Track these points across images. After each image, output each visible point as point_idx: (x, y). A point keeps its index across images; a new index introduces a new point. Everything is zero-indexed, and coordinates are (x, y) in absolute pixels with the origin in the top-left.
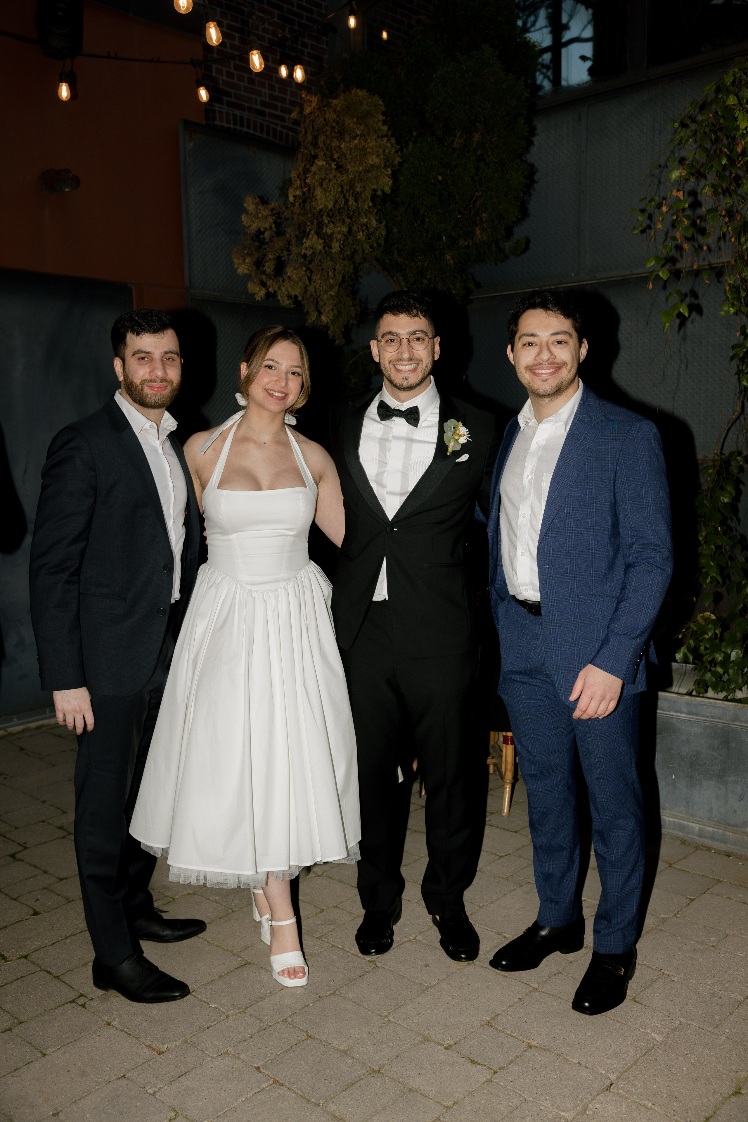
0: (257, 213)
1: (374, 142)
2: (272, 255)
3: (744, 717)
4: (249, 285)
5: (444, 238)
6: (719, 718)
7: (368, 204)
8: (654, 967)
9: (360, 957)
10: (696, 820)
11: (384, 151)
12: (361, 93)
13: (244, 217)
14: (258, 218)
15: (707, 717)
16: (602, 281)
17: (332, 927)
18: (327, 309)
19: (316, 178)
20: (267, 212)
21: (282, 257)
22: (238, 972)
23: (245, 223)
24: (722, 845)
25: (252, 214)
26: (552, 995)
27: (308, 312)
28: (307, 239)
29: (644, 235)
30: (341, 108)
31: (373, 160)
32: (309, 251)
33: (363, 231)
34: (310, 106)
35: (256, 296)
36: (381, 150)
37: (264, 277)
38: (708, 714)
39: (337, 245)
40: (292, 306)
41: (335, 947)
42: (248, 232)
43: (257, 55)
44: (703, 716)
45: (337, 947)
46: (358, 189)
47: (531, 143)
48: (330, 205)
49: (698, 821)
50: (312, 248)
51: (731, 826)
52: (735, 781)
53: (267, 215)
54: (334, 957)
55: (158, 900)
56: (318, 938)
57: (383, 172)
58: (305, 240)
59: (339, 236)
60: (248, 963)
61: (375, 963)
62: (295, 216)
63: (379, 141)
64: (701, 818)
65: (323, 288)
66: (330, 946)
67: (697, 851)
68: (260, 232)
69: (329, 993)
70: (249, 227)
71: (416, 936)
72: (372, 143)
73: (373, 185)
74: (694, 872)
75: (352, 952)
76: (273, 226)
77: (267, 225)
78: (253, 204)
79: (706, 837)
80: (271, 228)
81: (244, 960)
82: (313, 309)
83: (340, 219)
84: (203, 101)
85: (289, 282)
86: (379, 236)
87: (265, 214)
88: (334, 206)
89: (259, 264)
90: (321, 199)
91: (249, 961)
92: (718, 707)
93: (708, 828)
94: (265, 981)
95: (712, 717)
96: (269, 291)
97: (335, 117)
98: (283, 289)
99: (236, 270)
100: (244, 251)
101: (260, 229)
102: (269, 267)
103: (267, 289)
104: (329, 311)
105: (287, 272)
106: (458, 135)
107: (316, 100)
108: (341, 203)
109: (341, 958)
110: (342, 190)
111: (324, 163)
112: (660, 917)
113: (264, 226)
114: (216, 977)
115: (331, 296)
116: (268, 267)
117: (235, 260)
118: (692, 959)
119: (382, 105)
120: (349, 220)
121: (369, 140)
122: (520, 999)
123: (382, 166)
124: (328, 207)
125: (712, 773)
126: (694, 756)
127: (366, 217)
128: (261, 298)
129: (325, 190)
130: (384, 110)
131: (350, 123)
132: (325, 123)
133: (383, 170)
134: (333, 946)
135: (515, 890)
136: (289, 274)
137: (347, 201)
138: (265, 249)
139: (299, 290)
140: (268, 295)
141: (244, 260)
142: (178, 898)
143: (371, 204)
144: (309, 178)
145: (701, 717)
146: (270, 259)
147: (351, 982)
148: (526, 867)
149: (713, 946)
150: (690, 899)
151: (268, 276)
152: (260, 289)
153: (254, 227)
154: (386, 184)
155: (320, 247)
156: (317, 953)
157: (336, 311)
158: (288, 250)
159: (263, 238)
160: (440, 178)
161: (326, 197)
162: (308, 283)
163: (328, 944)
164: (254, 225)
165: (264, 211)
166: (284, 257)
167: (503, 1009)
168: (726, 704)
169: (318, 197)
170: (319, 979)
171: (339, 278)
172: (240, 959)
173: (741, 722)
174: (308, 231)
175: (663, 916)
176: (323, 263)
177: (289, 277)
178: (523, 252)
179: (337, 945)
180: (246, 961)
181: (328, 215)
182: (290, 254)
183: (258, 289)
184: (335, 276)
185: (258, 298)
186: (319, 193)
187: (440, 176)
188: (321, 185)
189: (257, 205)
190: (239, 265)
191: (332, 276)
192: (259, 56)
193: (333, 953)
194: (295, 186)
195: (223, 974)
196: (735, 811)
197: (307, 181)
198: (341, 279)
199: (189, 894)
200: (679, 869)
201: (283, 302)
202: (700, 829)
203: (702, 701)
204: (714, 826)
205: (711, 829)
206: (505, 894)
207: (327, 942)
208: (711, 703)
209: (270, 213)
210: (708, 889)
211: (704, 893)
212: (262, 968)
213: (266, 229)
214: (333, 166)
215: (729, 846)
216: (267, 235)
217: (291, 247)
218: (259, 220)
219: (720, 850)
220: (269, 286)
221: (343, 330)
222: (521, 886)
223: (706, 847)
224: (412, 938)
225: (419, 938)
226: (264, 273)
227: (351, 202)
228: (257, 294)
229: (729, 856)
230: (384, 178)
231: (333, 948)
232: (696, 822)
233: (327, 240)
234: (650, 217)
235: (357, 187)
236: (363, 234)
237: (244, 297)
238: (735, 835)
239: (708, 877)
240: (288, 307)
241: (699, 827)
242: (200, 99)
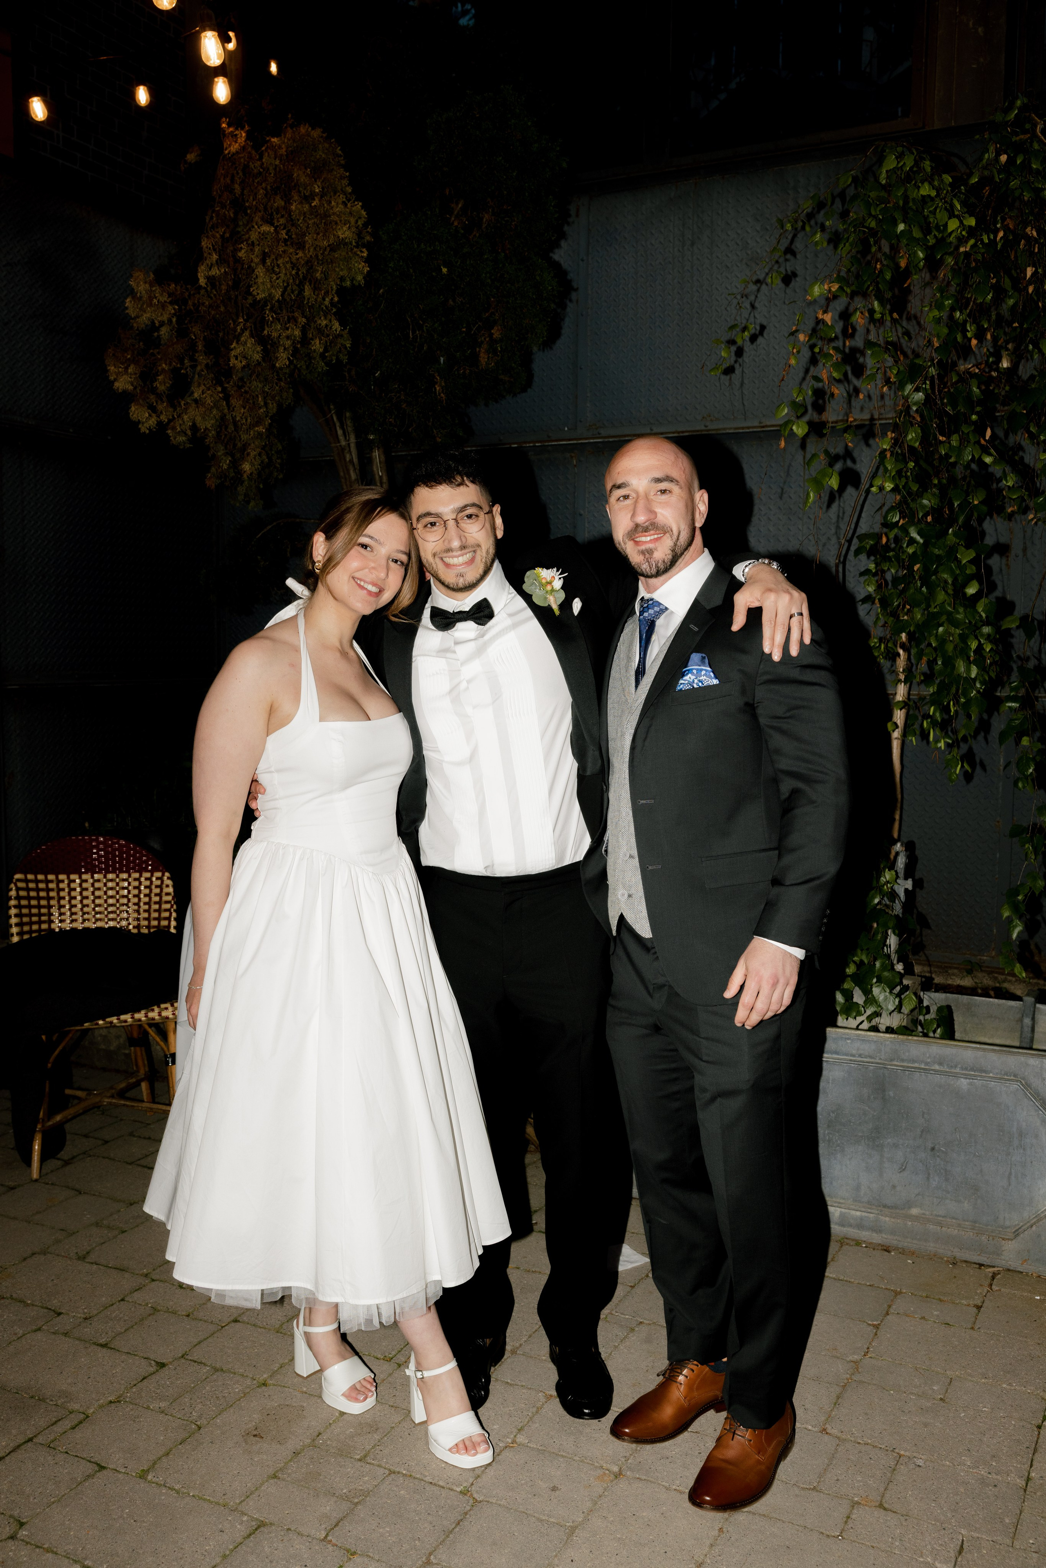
0: (151, 298)
1: (340, 206)
2: (166, 364)
3: (907, 1054)
4: (133, 409)
5: (442, 359)
6: (871, 1057)
7: (332, 299)
8: (883, 1447)
9: (443, 1487)
10: (835, 1202)
11: (357, 222)
12: (316, 133)
13: (128, 302)
14: (151, 305)
15: (854, 1056)
16: (611, 440)
17: (377, 1437)
18: (253, 453)
19: (257, 250)
20: (164, 298)
21: (182, 369)
22: (251, 1544)
23: (132, 312)
24: (874, 1234)
25: (141, 298)
26: (764, 1515)
27: (214, 455)
28: (237, 343)
29: (725, 379)
30: (286, 151)
31: (344, 233)
32: (241, 362)
33: (320, 340)
34: (236, 142)
35: (140, 426)
36: (353, 220)
37: (152, 397)
38: (854, 1052)
39: (284, 355)
40: (188, 446)
41: (394, 1473)
42: (135, 325)
43: (213, 40)
44: (847, 1055)
45: (399, 1473)
46: (318, 275)
47: (563, 236)
48: (277, 294)
49: (839, 1203)
50: (245, 357)
51: (889, 1207)
52: (894, 1144)
53: (165, 302)
54: (402, 1492)
55: (60, 1420)
56: (360, 1460)
57: (355, 253)
58: (234, 344)
59: (288, 343)
60: (261, 1525)
61: (472, 1495)
62: (202, 309)
63: (349, 205)
64: (844, 1199)
65: (246, 420)
66: (387, 1472)
67: (845, 1247)
68: (153, 327)
69: (420, 1562)
70: (137, 317)
71: (515, 1436)
72: (337, 206)
73: (342, 270)
74: (857, 1282)
75: (428, 1479)
76: (174, 320)
77: (165, 318)
78: (145, 283)
79: (850, 1226)
80: (170, 321)
81: (253, 1519)
82: (222, 452)
83: (288, 317)
84: (37, 119)
85: (197, 407)
86: (340, 348)
87: (162, 299)
88: (282, 295)
89: (147, 377)
90: (263, 283)
91: (262, 1519)
92: (868, 1041)
93: (853, 1212)
94: (305, 1556)
95: (860, 1056)
96: (161, 421)
97: (277, 162)
98: (185, 417)
99: (113, 382)
100: (126, 355)
101: (153, 322)
102: (162, 384)
103: (158, 417)
104: (255, 456)
105: (193, 393)
106: (456, 213)
107: (244, 135)
108: (293, 292)
109: (414, 1493)
110: (297, 273)
111: (272, 229)
112: (848, 1359)
113: (159, 319)
114: (218, 1560)
115: (260, 434)
116: (160, 383)
117: (112, 368)
118: (926, 1425)
119: (341, 156)
120: (304, 320)
121: (333, 203)
122: (721, 1530)
123: (354, 244)
124: (274, 297)
125: (860, 1134)
126: (833, 1112)
127: (326, 319)
128: (150, 429)
129: (267, 270)
130: (343, 162)
131: (300, 175)
132: (261, 170)
133: (355, 250)
134: (392, 1472)
135: (626, 1337)
136: (196, 395)
137: (302, 291)
138: (153, 354)
139: (212, 422)
140: (160, 423)
141: (126, 368)
142: (94, 1412)
143: (336, 299)
144: (243, 251)
145: (843, 1055)
146: (163, 369)
147: (448, 1536)
148: (624, 1297)
149: (941, 1399)
150: (874, 1326)
151: (159, 396)
152: (150, 415)
153: (145, 318)
154: (360, 269)
155: (257, 357)
156: (371, 1489)
157: (265, 457)
158: (192, 359)
159: (159, 336)
160: (445, 270)
161: (271, 281)
162: (226, 411)
163: (382, 1469)
164: (145, 315)
165: (162, 295)
166: (186, 369)
167: (704, 1553)
168: (881, 1037)
169: (260, 280)
170: (394, 1539)
171: (273, 407)
172: (245, 1518)
173: (903, 1060)
174: (239, 330)
175: (851, 1358)
176: (246, 383)
177: (196, 401)
178: (524, 390)
179: (397, 1470)
180: (257, 1519)
181: (271, 310)
182: (196, 366)
183: (147, 415)
184: (266, 404)
185: (144, 429)
186: (262, 274)
187: (444, 267)
188: (263, 261)
189: (151, 285)
190: (117, 375)
191: (262, 403)
192: (217, 41)
193: (397, 1486)
194: (208, 262)
195: (228, 1553)
196: (894, 1187)
197: (241, 254)
198: (275, 410)
199: (111, 1402)
200: (835, 1279)
201: (175, 438)
202: (841, 1214)
203: (844, 1034)
204: (863, 1209)
205: (858, 1213)
206: (616, 1347)
207: (379, 1466)
208: (859, 1035)
209: (170, 299)
210: (890, 1306)
211: (887, 1314)
212: (289, 1529)
213: (162, 324)
214: (283, 234)
215: (884, 1235)
216: (164, 331)
217: (197, 355)
218: (153, 309)
219: (871, 1243)
220: (161, 413)
221: (261, 486)
222: (632, 1330)
223: (853, 1240)
224: (510, 1441)
225: (521, 1439)
226: (154, 391)
227: (308, 291)
228: (143, 423)
229: (889, 1252)
230: (356, 262)
231: (392, 1475)
232: (836, 1205)
233: (268, 346)
234: (739, 352)
235: (318, 271)
236: (320, 343)
237: (71, 430)
238: (893, 1220)
239: (878, 1287)
240: (182, 447)
241: (841, 1212)
242: (33, 116)
